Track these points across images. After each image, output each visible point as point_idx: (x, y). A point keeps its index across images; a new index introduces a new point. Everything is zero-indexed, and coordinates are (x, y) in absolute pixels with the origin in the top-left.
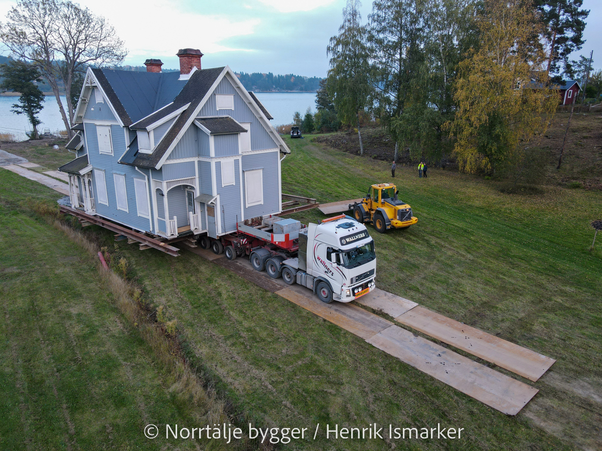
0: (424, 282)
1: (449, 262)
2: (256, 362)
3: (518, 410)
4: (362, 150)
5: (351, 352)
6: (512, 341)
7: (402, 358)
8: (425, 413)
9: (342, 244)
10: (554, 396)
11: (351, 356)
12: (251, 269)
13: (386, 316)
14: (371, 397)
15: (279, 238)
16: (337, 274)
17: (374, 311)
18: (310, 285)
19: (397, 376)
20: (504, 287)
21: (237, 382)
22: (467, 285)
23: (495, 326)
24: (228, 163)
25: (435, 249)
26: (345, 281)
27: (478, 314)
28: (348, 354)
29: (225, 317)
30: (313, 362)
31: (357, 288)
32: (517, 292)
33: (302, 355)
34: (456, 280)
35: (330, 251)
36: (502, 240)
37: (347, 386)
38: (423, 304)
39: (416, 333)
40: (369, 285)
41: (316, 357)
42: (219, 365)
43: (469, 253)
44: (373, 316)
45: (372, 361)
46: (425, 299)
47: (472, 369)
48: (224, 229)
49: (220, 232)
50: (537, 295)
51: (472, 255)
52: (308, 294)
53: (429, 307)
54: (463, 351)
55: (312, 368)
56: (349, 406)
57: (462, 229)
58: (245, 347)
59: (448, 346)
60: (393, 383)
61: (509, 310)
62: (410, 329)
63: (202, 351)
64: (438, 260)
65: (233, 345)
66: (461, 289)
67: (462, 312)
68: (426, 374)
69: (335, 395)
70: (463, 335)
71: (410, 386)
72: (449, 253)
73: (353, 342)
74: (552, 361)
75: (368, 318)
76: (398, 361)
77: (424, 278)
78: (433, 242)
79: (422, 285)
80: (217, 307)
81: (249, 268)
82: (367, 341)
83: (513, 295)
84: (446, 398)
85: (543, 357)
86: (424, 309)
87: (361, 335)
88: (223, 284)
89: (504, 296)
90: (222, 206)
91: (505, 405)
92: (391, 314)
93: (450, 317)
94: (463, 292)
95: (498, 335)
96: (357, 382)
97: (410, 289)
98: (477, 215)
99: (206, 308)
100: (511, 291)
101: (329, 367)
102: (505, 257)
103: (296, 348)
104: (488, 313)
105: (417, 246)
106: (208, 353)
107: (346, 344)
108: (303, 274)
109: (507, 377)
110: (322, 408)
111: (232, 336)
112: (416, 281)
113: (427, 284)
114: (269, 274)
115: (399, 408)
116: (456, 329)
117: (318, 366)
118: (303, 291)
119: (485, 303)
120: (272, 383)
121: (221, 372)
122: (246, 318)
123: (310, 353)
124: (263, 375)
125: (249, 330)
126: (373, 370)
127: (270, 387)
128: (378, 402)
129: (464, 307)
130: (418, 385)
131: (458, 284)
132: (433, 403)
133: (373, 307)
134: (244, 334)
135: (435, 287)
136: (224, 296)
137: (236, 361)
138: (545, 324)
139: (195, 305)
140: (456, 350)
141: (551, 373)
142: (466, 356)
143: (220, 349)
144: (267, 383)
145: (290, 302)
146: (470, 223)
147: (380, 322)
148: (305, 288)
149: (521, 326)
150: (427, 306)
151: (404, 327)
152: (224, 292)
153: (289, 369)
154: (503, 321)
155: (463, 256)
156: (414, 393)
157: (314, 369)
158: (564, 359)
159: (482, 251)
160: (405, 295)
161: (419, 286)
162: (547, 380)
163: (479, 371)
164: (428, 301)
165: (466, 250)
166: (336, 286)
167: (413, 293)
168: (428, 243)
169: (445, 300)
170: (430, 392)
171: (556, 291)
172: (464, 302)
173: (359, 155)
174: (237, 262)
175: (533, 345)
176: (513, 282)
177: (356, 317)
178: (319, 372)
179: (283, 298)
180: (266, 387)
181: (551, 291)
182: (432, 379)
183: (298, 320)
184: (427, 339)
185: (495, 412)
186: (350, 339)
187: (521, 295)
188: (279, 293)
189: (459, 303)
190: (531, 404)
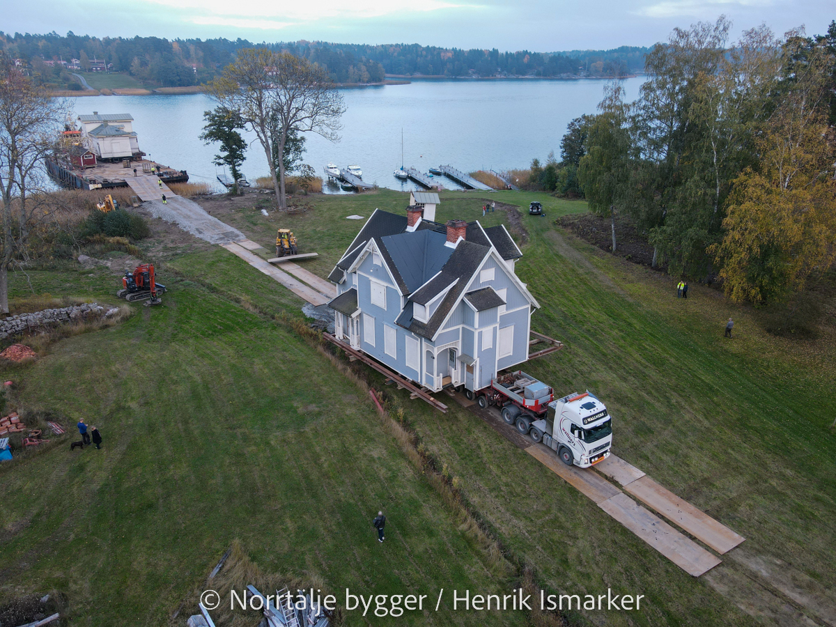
0: (655, 450)
1: (684, 429)
2: (515, 513)
3: (701, 573)
4: (614, 246)
5: (585, 513)
6: (716, 518)
7: (624, 523)
8: (635, 567)
9: (584, 424)
10: (732, 567)
11: (585, 517)
12: (503, 421)
13: (616, 483)
14: (597, 551)
15: (530, 403)
16: (577, 445)
17: (606, 478)
18: (554, 447)
19: (619, 538)
20: (729, 463)
21: (503, 528)
22: (695, 457)
23: (706, 503)
24: (487, 331)
25: (674, 410)
26: (584, 452)
27: (695, 490)
28: (583, 514)
29: (487, 471)
30: (556, 519)
31: (594, 457)
32: (738, 470)
33: (548, 511)
34: (686, 451)
35: (574, 428)
36: (746, 405)
37: (581, 540)
38: (649, 475)
39: (639, 502)
40: (604, 455)
41: (559, 514)
42: (489, 513)
43: (706, 418)
44: (606, 482)
45: (601, 523)
46: (654, 470)
47: (676, 539)
48: (480, 385)
49: (477, 388)
50: (756, 475)
51: (709, 421)
52: (552, 454)
53: (655, 478)
54: (673, 523)
55: (555, 522)
56: (581, 555)
57: (708, 385)
58: (506, 499)
59: (662, 517)
60: (614, 542)
61: (724, 489)
62: (634, 498)
63: (475, 499)
64: (674, 426)
65: (496, 497)
66: (688, 462)
67: (682, 486)
68: (640, 539)
69: (572, 546)
70: (677, 509)
71: (627, 546)
72: (687, 417)
73: (587, 505)
74: (743, 539)
75: (601, 484)
76: (620, 525)
77: (656, 446)
78: (673, 401)
79: (653, 453)
80: (479, 460)
81: (500, 419)
82: (598, 505)
83: (734, 473)
84: (651, 558)
85: (736, 535)
86: (650, 480)
87: (594, 499)
88: (480, 435)
89: (725, 473)
90: (481, 367)
91: (692, 569)
92: (621, 482)
93: (670, 491)
94: (688, 466)
95: (707, 512)
96: (589, 539)
97: (641, 457)
98: (729, 367)
99: (471, 460)
100: (733, 468)
101: (569, 523)
102: (741, 427)
103: (544, 505)
104: (705, 489)
105: (657, 405)
106: (479, 502)
107: (582, 505)
108: (550, 438)
109: (702, 548)
110: (563, 554)
111: (494, 489)
112: (648, 448)
113: (659, 453)
114: (518, 428)
115: (616, 561)
116: (673, 502)
117: (561, 523)
118: (548, 451)
119: (705, 479)
120: (528, 531)
121: (491, 518)
122: (503, 473)
123: (554, 510)
124: (521, 524)
125: (507, 485)
126: (601, 530)
127: (526, 534)
128: (602, 555)
129: (685, 481)
130: (633, 546)
131: (686, 456)
132: (641, 561)
133: (606, 473)
134: (503, 488)
135: (664, 458)
136: (483, 449)
137: (500, 511)
138: (750, 506)
139: (462, 456)
140: (668, 521)
141: (737, 549)
142: (674, 527)
143: (487, 500)
144: (524, 531)
145: (537, 460)
146: (719, 378)
147: (611, 488)
148: (550, 448)
149: (730, 505)
150: (653, 477)
151: (630, 495)
152: (482, 444)
153: (539, 522)
154: (715, 499)
155: (700, 422)
156: (629, 552)
157: (558, 524)
158: (752, 539)
159: (720, 418)
160: (635, 463)
161: (649, 455)
162: (732, 556)
163: (681, 541)
164: (654, 472)
165: (705, 415)
166: (577, 454)
167: (643, 462)
168: (668, 402)
169: (671, 472)
170: (640, 553)
171: (775, 473)
172: (686, 476)
173: (610, 251)
174: (489, 411)
175: (732, 525)
176: (739, 458)
177: (592, 482)
178: (561, 527)
179: (531, 455)
180: (524, 534)
181: (771, 473)
182: (644, 543)
183: (544, 479)
184: (647, 509)
185: (684, 573)
186: (585, 502)
187: (741, 474)
188: (528, 450)
189: (682, 477)
190: (713, 570)
